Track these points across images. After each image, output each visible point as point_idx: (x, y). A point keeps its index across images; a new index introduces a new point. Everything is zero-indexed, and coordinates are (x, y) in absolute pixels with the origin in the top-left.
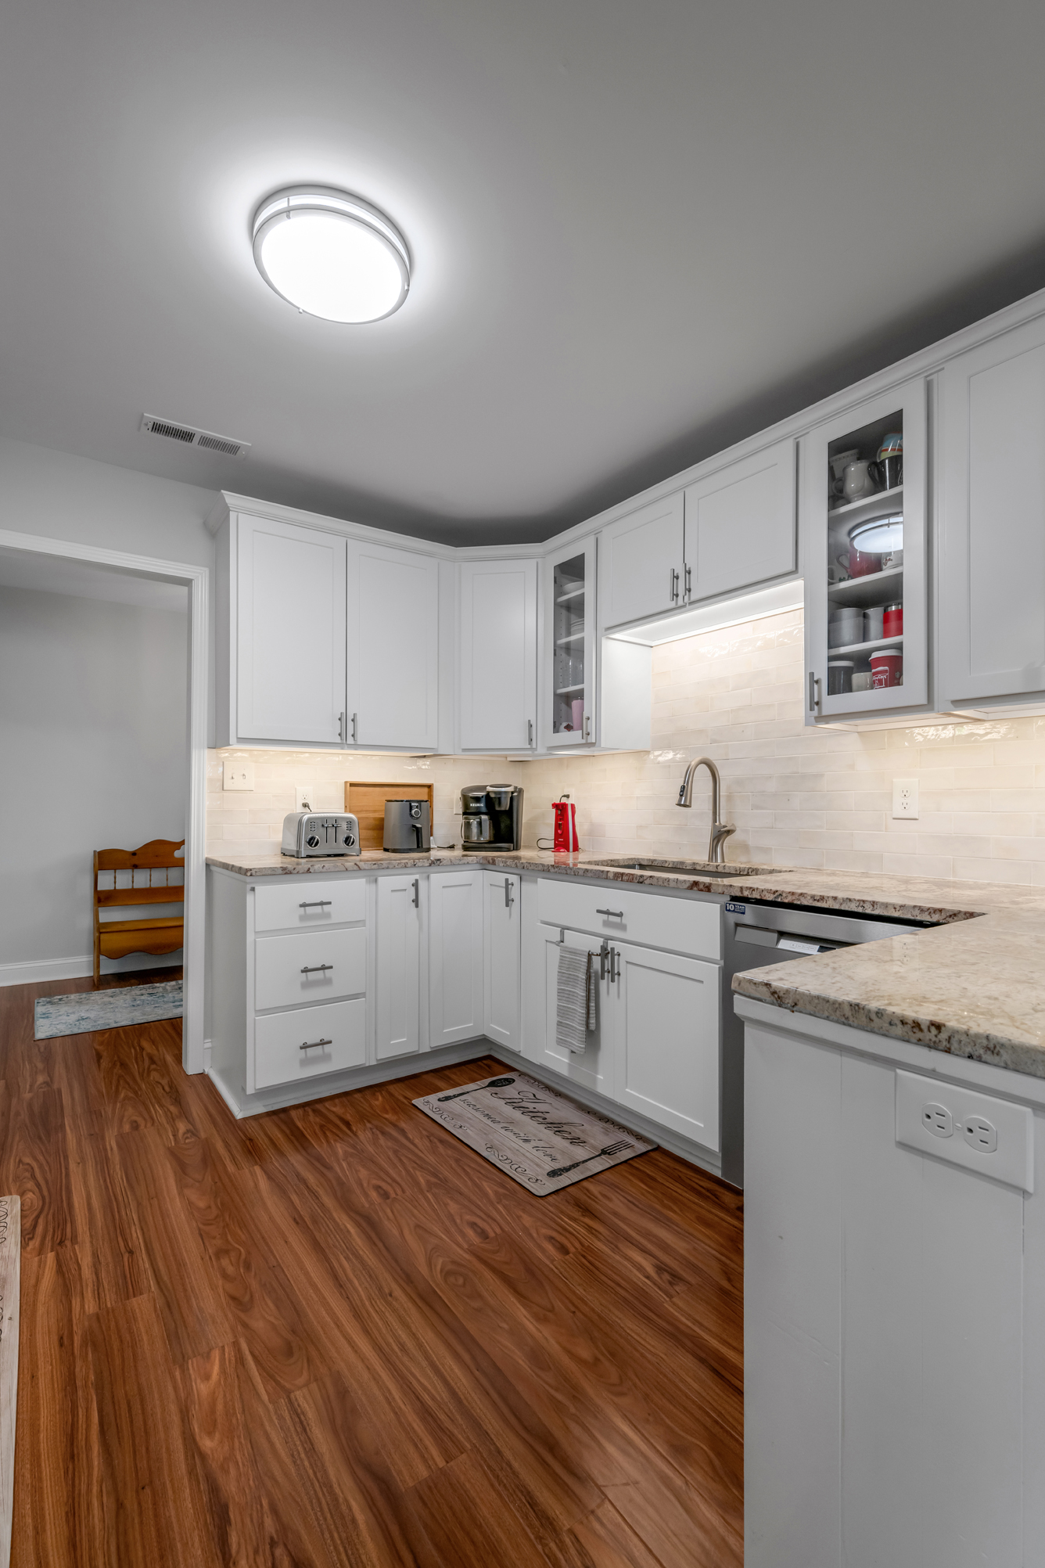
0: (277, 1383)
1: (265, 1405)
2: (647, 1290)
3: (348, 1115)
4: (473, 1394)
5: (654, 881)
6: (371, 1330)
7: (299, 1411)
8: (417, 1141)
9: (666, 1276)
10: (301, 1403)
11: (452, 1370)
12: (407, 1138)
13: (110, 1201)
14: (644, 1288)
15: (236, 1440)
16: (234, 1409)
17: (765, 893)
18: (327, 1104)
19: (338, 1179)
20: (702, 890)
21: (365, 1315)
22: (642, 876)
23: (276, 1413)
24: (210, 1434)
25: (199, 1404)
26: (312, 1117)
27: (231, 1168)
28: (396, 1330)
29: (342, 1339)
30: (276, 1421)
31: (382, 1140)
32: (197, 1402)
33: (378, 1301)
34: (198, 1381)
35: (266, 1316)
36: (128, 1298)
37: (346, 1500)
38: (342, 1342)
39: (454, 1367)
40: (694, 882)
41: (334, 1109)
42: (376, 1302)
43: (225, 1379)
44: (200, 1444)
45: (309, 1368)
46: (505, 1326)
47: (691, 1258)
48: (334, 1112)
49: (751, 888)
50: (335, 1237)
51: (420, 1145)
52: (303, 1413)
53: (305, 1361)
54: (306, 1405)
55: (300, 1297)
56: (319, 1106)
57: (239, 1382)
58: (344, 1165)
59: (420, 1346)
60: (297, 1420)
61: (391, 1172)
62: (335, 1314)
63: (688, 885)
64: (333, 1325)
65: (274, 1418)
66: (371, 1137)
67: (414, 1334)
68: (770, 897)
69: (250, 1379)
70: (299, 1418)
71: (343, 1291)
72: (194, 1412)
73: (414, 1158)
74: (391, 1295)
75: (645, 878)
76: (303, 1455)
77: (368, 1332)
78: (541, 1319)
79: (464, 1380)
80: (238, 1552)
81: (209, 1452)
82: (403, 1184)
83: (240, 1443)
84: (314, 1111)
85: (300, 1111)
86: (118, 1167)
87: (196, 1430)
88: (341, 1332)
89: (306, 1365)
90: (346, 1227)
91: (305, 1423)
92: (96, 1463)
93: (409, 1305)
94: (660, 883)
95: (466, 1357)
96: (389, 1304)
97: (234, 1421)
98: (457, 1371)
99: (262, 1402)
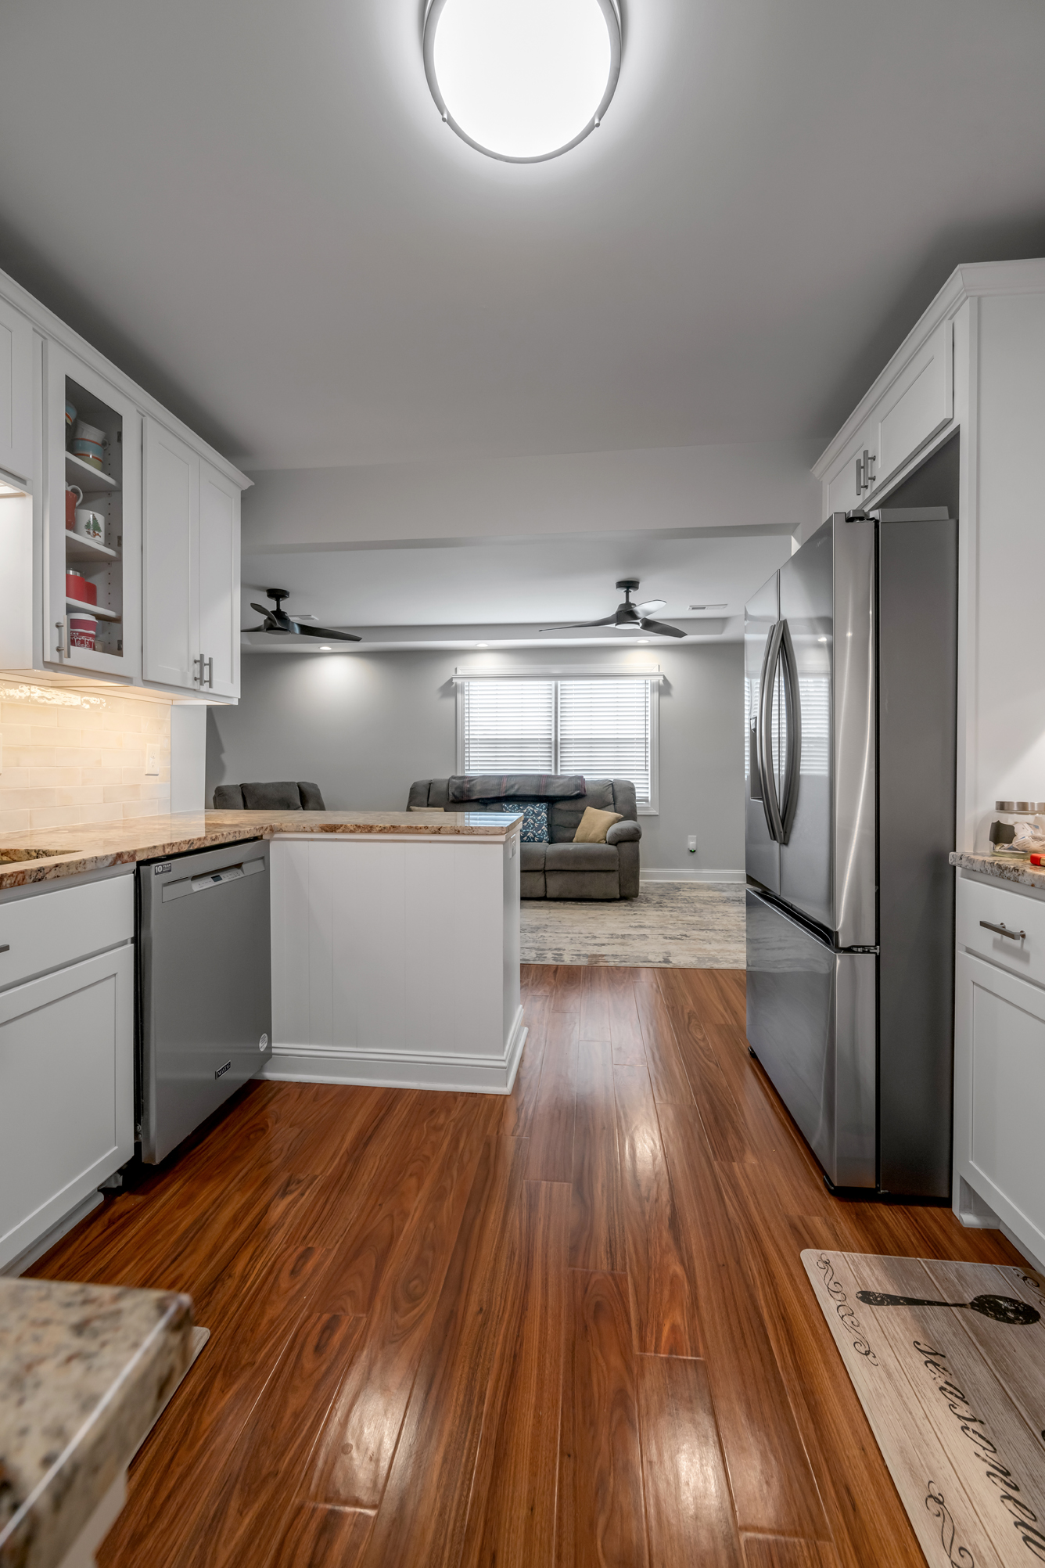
0: (618, 1287)
1: (632, 1273)
2: (319, 1188)
4: (497, 1200)
5: (62, 871)
6: (522, 1286)
7: (609, 1255)
9: (293, 1187)
10: (606, 1260)
11: (495, 1220)
14: (317, 1190)
15: (658, 1262)
16: (655, 1284)
17: (182, 845)
20: (126, 862)
21: (517, 1302)
22: (40, 870)
23: (625, 1264)
24: (675, 1276)
25: (683, 1306)
28: (505, 1272)
29: (550, 1292)
30: (627, 1257)
32: (685, 1308)
33: (496, 1312)
34: (682, 1328)
35: (605, 1368)
37: (602, 1195)
38: (552, 1290)
39: (492, 1221)
40: (118, 854)
42: (499, 1312)
43: (659, 1316)
44: (684, 1272)
45: (588, 1285)
46: (431, 1226)
47: (256, 1186)
49: (171, 844)
52: (607, 1252)
53: (589, 1291)
54: (603, 1256)
55: (562, 1371)
57: (648, 1305)
59: (499, 1248)
60: (613, 1250)
62: (541, 1324)
63: (110, 860)
64: (550, 1312)
65: (628, 1260)
67: (495, 1260)
68: (185, 848)
69: (638, 1303)
70: (611, 1250)
71: (518, 1347)
74: (481, 1309)
75: (46, 871)
76: (617, 1228)
77: (526, 1285)
78: (405, 1215)
79: (494, 1210)
80: (666, 1205)
81: (678, 1263)
83: (655, 1258)
87: (686, 1285)
88: (547, 1300)
89: (589, 1288)
91: (608, 1245)
92: (763, 1302)
93: (476, 1288)
94: (73, 870)
95: (478, 1222)
96: (490, 1302)
97: (657, 1275)
98: (492, 1218)
99: (633, 1277)
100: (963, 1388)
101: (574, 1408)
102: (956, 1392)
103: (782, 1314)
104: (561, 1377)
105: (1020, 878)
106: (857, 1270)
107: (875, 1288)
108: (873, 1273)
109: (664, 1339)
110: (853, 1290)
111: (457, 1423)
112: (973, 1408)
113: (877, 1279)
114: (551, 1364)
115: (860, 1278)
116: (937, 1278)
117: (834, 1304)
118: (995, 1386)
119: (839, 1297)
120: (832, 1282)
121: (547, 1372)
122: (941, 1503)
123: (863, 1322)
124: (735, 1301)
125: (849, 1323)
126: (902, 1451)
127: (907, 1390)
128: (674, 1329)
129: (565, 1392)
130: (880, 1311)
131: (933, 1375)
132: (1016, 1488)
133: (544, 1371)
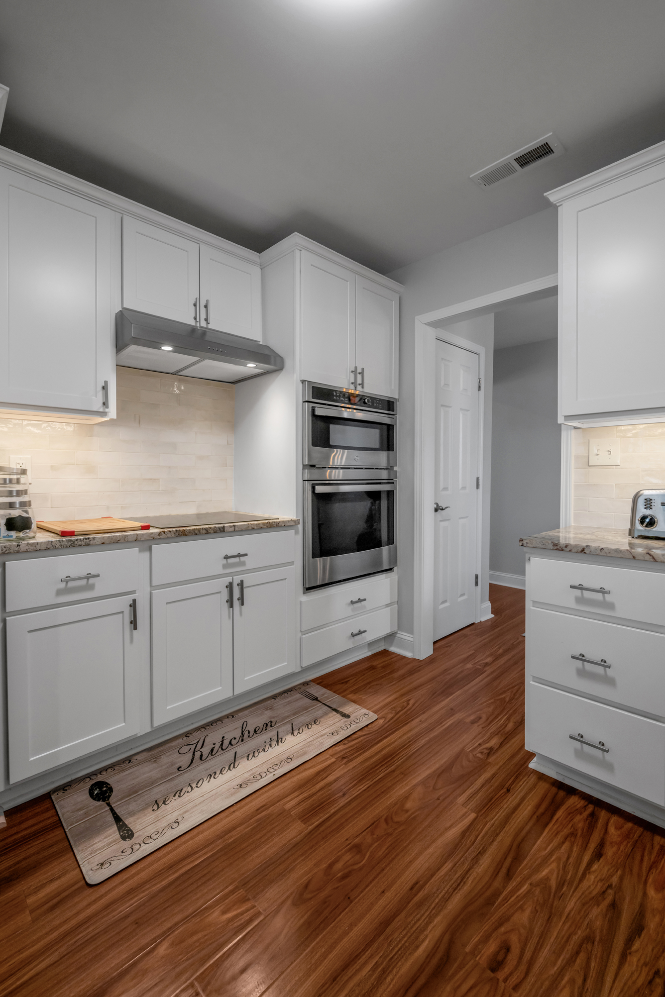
3: (615, 849)
8: (633, 960)
12: (629, 942)
13: (391, 755)
18: (614, 819)
19: (496, 894)
24: (172, 945)
26: (579, 821)
27: (461, 799)
31: (596, 912)
34: (222, 908)
36: (299, 819)
41: (612, 830)
43: (223, 926)
44: (164, 943)
48: (606, 832)
50: (404, 937)
51: (627, 969)
56: (603, 815)
58: (525, 887)
61: (545, 952)
66: (595, 893)
71: (327, 985)
72: (193, 920)
73: (593, 973)
81: (155, 954)
82: (531, 979)
84: (592, 815)
85: (582, 803)
86: (427, 739)
87: (177, 932)
90: (423, 941)
100: (174, 791)
101: (327, 917)
102: (179, 793)
103: (168, 870)
104: (318, 940)
105: (91, 542)
106: (99, 849)
107: (117, 835)
108: (99, 842)
109: (239, 911)
110: (127, 844)
111: (400, 963)
112: (184, 787)
113: (105, 838)
114: (316, 953)
115: (109, 845)
116: (86, 817)
117: (144, 847)
118: (164, 784)
119: (136, 847)
120: (123, 854)
121: (323, 950)
122: (241, 785)
123: (153, 831)
124: (174, 896)
125: (158, 835)
126: (226, 798)
127: (191, 805)
128: (224, 912)
129: (324, 929)
130: (137, 828)
131: (173, 800)
132: (215, 773)
133: (325, 952)
